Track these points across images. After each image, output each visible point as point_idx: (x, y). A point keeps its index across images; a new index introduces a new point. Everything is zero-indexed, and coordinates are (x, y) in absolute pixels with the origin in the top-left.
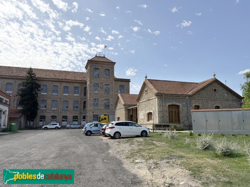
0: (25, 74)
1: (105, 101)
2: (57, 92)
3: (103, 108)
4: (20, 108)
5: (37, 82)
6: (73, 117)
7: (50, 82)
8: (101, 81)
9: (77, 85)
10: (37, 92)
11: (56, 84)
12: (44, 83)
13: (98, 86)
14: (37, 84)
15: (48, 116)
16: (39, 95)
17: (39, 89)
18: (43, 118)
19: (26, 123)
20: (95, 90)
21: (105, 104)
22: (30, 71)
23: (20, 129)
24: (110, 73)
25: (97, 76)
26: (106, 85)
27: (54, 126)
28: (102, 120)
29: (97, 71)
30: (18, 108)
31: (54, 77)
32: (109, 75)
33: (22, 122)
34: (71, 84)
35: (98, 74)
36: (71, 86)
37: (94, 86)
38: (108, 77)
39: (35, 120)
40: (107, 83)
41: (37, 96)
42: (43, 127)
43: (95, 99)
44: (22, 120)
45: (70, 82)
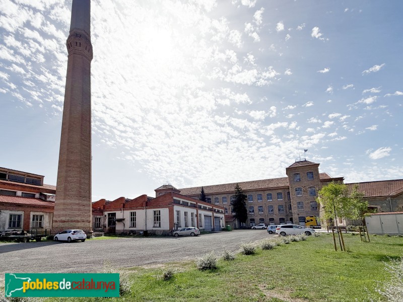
0: (233, 189)
1: (311, 204)
2: (261, 199)
3: (310, 210)
4: (234, 214)
5: (244, 194)
6: (280, 219)
7: (254, 192)
8: (303, 185)
9: (280, 191)
10: (244, 201)
11: (260, 193)
12: (250, 193)
13: (301, 190)
14: (244, 196)
15: (257, 219)
16: (246, 203)
17: (246, 199)
18: (253, 220)
19: (240, 225)
20: (298, 194)
21: (311, 206)
22: (237, 185)
23: (236, 229)
24: (314, 175)
25: (298, 180)
26: (311, 187)
27: (261, 227)
28: (308, 221)
29: (298, 176)
30: (233, 214)
31: (258, 187)
32: (313, 178)
33: (237, 224)
34: (274, 191)
35: (300, 179)
36: (274, 193)
37: (296, 190)
38: (312, 179)
39: (246, 222)
40: (311, 186)
41: (245, 204)
42: (252, 228)
43: (299, 203)
44: (236, 222)
45: (273, 190)
